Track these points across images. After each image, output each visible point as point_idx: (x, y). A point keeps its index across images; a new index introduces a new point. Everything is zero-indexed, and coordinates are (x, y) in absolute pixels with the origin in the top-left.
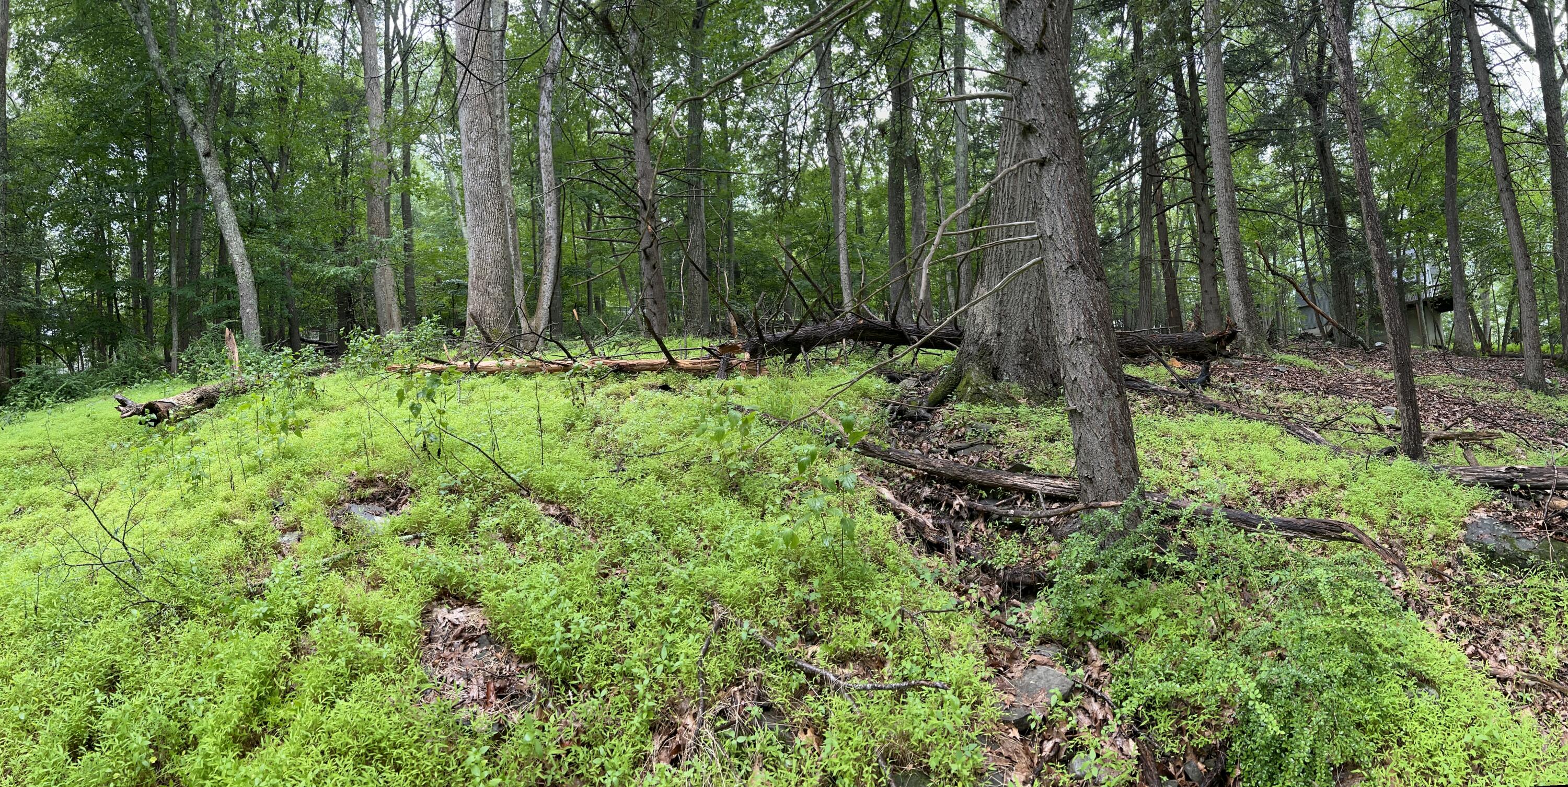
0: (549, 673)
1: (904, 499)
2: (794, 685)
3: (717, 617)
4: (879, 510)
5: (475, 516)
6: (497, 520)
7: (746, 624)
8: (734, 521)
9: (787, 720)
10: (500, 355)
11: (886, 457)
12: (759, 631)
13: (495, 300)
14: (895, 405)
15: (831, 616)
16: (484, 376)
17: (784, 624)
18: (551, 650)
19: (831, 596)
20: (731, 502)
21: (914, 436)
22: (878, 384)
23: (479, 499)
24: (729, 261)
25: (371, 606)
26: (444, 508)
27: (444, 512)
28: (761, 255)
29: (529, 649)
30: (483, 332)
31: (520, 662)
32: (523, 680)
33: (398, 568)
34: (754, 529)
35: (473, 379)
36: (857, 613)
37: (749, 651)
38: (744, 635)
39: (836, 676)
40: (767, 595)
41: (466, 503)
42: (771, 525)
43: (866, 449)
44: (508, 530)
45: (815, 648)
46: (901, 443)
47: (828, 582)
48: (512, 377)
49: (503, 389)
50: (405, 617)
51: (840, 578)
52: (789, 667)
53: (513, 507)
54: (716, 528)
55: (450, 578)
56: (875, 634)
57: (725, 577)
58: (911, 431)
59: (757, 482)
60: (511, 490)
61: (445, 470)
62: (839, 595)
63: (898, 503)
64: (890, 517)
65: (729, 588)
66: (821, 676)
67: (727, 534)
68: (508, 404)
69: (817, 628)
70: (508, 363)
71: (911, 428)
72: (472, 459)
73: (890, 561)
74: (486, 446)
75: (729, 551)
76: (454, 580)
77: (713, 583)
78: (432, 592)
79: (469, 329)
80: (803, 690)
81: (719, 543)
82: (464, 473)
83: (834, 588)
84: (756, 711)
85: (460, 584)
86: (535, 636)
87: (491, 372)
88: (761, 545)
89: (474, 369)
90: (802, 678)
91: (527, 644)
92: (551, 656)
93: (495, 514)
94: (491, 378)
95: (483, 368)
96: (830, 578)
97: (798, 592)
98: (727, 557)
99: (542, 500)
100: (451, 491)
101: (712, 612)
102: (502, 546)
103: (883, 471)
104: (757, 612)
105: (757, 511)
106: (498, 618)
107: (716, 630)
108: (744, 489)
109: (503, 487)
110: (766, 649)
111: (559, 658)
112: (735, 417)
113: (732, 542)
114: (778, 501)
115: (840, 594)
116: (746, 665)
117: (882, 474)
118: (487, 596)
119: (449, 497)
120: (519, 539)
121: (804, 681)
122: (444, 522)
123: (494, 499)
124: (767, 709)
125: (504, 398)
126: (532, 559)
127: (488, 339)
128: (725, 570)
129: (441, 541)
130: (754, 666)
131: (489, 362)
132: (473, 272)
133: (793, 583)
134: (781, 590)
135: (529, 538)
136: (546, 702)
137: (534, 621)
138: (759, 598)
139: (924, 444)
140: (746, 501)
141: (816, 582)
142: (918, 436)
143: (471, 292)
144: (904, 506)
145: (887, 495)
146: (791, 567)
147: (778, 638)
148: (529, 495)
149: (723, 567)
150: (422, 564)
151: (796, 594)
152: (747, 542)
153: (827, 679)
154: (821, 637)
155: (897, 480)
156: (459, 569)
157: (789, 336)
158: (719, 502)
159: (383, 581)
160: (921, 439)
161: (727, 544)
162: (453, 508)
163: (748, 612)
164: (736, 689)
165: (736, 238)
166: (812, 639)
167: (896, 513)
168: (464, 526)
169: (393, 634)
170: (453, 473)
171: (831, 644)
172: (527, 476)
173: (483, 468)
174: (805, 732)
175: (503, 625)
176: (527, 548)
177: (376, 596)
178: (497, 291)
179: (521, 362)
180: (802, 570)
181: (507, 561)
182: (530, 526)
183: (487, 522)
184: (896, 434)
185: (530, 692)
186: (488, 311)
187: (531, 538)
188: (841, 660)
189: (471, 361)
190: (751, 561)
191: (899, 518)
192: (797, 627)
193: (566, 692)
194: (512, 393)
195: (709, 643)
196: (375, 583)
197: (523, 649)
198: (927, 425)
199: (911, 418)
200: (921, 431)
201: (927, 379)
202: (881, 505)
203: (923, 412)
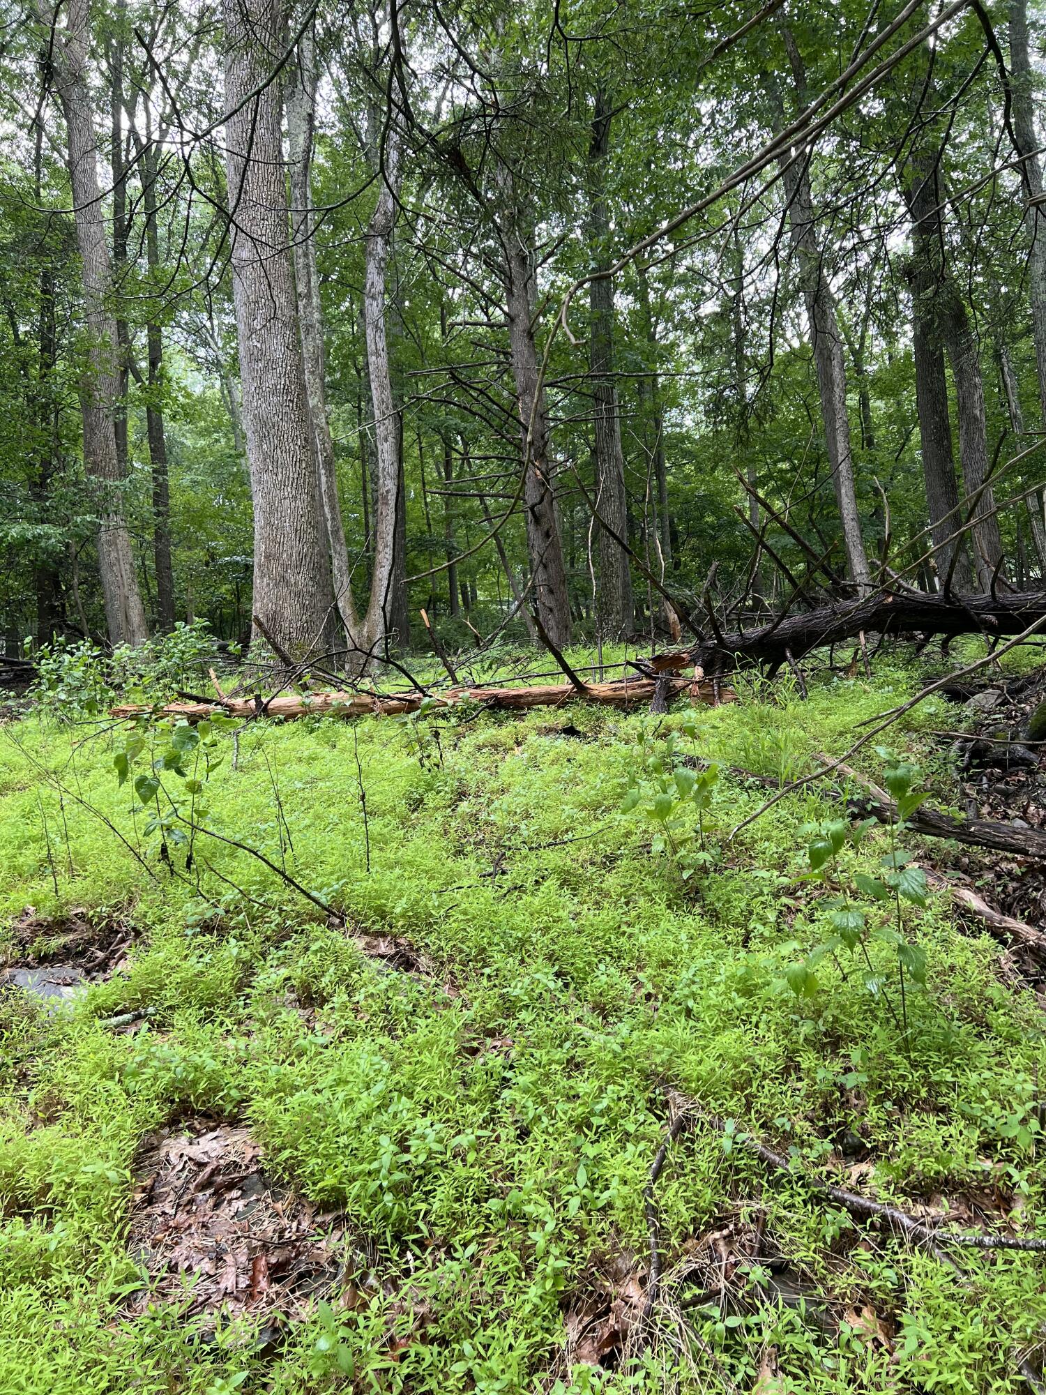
0: (370, 1226)
2: (830, 1232)
3: (675, 1113)
4: (961, 930)
5: (249, 969)
6: (284, 972)
7: (730, 1125)
8: (696, 952)
9: (821, 1290)
10: (305, 687)
11: (962, 832)
12: (754, 1137)
13: (298, 594)
14: (967, 740)
15: (890, 1114)
16: (280, 723)
17: (802, 1126)
18: (373, 1186)
19: (887, 1078)
20: (689, 920)
21: (1006, 794)
22: (930, 705)
23: (257, 939)
24: (660, 515)
25: (33, 1158)
26: (194, 959)
27: (192, 966)
28: (710, 502)
29: (334, 1189)
30: (277, 649)
31: (317, 1213)
32: (322, 1245)
33: (95, 1079)
34: (732, 966)
35: (262, 728)
37: (738, 1171)
38: (727, 1144)
39: (914, 1219)
40: (764, 1077)
41: (232, 948)
42: (763, 958)
43: (923, 823)
44: (306, 987)
45: (864, 1167)
46: (985, 810)
47: (881, 1055)
48: (323, 725)
49: (309, 744)
50: (100, 1167)
51: (905, 1047)
52: (816, 1200)
53: (314, 947)
54: (664, 964)
55: (195, 1083)
57: (685, 1047)
58: (1001, 786)
59: (732, 885)
60: (313, 918)
61: (196, 893)
62: (903, 1077)
63: (996, 915)
64: (986, 941)
65: (692, 1065)
66: (884, 1217)
67: (686, 975)
68: (316, 769)
69: (865, 1133)
70: (318, 700)
71: (999, 780)
72: (245, 870)
74: (269, 847)
75: (691, 1003)
76: (202, 1085)
77: (665, 1056)
78: (159, 1112)
79: (254, 642)
80: (846, 1241)
81: (671, 989)
82: (229, 895)
83: (892, 1065)
84: (758, 1273)
85: (213, 1090)
86: (345, 1165)
87: (291, 716)
88: (748, 992)
89: (263, 710)
90: (845, 1219)
91: (329, 1181)
92: (375, 1194)
93: (283, 963)
94: (290, 727)
95: (279, 709)
96: (882, 1047)
97: (826, 1071)
98: (689, 1012)
99: (366, 932)
100: (207, 927)
101: (666, 1105)
102: (293, 1017)
103: (957, 860)
104: (748, 1107)
105: (734, 934)
106: (278, 1142)
107: (674, 1135)
108: (710, 897)
109: (298, 915)
110: (771, 1168)
111: (388, 1197)
112: (687, 779)
113: (694, 988)
114: (772, 916)
115: (904, 1075)
116: (734, 1195)
117: (957, 866)
118: (262, 1106)
119: (200, 939)
120: (325, 1000)
121: (848, 1224)
122: (188, 986)
123: (282, 935)
124: (781, 1272)
125: (312, 759)
126: (345, 1033)
127: (285, 660)
128: (687, 1036)
129: (183, 1020)
130: (750, 1197)
131: (289, 698)
132: (260, 547)
133: (813, 1055)
134: (791, 1068)
135: (340, 998)
136: (364, 1276)
137: (343, 1140)
138: (749, 1082)
139: (1032, 809)
140: (714, 917)
141: (856, 1054)
142: (1016, 794)
143: (257, 581)
144: (1010, 922)
145: (974, 901)
146: (806, 1029)
147: (791, 1149)
148: (342, 924)
149: (681, 1031)
150: (143, 1064)
151: (821, 1074)
152: (722, 988)
153: (896, 1224)
154: (875, 1149)
155: (989, 876)
156: (211, 1065)
157: (767, 634)
158: (668, 920)
159: (66, 1106)
160: (1023, 800)
161: (686, 991)
162: (207, 959)
163: (732, 1105)
164: (717, 1235)
165: (669, 478)
166: (856, 1152)
167: (997, 934)
168: (226, 988)
169: (73, 1203)
170: (214, 897)
171: (897, 1162)
172: (341, 893)
173: (264, 886)
174: (858, 1311)
175: (286, 1154)
176: (336, 1016)
177: (47, 1136)
178: (301, 579)
179: (339, 697)
180: (826, 1034)
181: (300, 1041)
182: (343, 979)
183: (268, 977)
184: (973, 793)
185: (334, 1263)
186: (288, 612)
187: (345, 997)
188: (921, 1191)
189: (258, 698)
190: (730, 1019)
191: (1004, 943)
192: (825, 1132)
193: (402, 1254)
194: (324, 751)
195: (663, 1157)
196: (50, 1112)
197: (322, 1190)
198: (1031, 773)
199: (998, 763)
200: (1022, 785)
201: (1020, 690)
202: (967, 921)
203: (1021, 750)
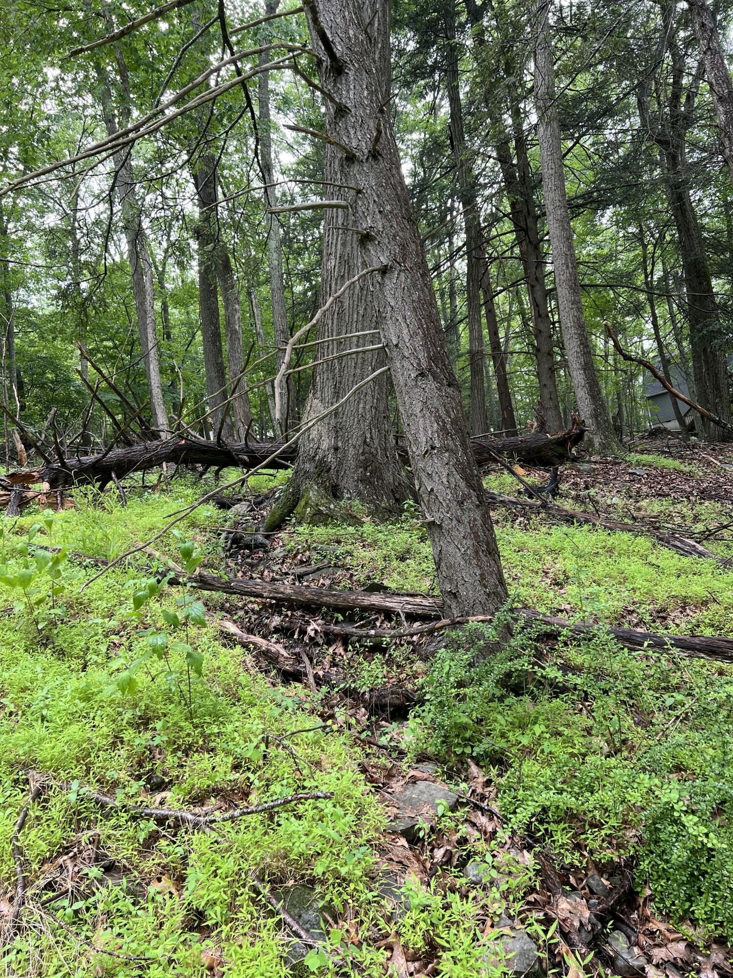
1: (250, 631)
2: (142, 836)
3: (33, 786)
4: (224, 645)
7: (75, 785)
8: (47, 678)
9: (136, 873)
11: (228, 589)
12: (92, 790)
14: (230, 533)
15: (180, 758)
17: (123, 776)
19: (179, 738)
20: (42, 657)
21: (252, 565)
22: (208, 511)
34: (74, 683)
36: (212, 750)
37: (80, 813)
38: (73, 797)
39: (195, 814)
40: (99, 750)
42: (96, 675)
43: (203, 583)
45: (163, 794)
46: (240, 574)
47: (175, 724)
51: (190, 717)
52: (134, 818)
54: (24, 690)
56: (236, 767)
57: (42, 740)
58: (249, 560)
59: (74, 631)
62: (188, 735)
63: (245, 635)
64: (238, 649)
65: (47, 752)
66: (176, 818)
67: (41, 694)
69: (165, 774)
71: (248, 557)
73: (244, 693)
75: (44, 712)
77: (26, 748)
80: (154, 837)
81: (29, 706)
83: (181, 729)
84: (95, 872)
88: (87, 699)
90: (152, 825)
96: (176, 719)
98: (43, 718)
101: (27, 782)
103: (223, 605)
104: (88, 771)
105: (76, 664)
107: (34, 800)
108: (59, 641)
110: (103, 806)
112: (44, 557)
113: (47, 702)
114: (103, 648)
115: (189, 733)
116: (78, 829)
117: (222, 608)
121: (155, 827)
124: (110, 869)
128: (43, 733)
130: (89, 828)
133: (131, 731)
134: (117, 741)
138: (89, 755)
139: (266, 573)
140: (61, 654)
141: (159, 725)
142: (257, 565)
144: (252, 638)
145: (232, 628)
146: (128, 716)
147: (117, 791)
149: (39, 730)
151: (137, 741)
152: (69, 698)
153: (184, 820)
154: (171, 782)
155: (241, 613)
157: (97, 461)
158: (26, 660)
160: (261, 568)
161: (42, 704)
163: (75, 772)
164: (65, 857)
166: (159, 786)
167: (245, 646)
171: (184, 785)
174: (159, 880)
180: (140, 718)
184: (232, 565)
188: (198, 800)
190: (74, 717)
191: (249, 650)
192: (139, 778)
195: (26, 815)
198: (266, 552)
199: (248, 547)
200: (261, 559)
201: (261, 503)
202: (228, 639)
203: (260, 538)
